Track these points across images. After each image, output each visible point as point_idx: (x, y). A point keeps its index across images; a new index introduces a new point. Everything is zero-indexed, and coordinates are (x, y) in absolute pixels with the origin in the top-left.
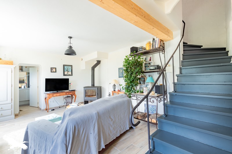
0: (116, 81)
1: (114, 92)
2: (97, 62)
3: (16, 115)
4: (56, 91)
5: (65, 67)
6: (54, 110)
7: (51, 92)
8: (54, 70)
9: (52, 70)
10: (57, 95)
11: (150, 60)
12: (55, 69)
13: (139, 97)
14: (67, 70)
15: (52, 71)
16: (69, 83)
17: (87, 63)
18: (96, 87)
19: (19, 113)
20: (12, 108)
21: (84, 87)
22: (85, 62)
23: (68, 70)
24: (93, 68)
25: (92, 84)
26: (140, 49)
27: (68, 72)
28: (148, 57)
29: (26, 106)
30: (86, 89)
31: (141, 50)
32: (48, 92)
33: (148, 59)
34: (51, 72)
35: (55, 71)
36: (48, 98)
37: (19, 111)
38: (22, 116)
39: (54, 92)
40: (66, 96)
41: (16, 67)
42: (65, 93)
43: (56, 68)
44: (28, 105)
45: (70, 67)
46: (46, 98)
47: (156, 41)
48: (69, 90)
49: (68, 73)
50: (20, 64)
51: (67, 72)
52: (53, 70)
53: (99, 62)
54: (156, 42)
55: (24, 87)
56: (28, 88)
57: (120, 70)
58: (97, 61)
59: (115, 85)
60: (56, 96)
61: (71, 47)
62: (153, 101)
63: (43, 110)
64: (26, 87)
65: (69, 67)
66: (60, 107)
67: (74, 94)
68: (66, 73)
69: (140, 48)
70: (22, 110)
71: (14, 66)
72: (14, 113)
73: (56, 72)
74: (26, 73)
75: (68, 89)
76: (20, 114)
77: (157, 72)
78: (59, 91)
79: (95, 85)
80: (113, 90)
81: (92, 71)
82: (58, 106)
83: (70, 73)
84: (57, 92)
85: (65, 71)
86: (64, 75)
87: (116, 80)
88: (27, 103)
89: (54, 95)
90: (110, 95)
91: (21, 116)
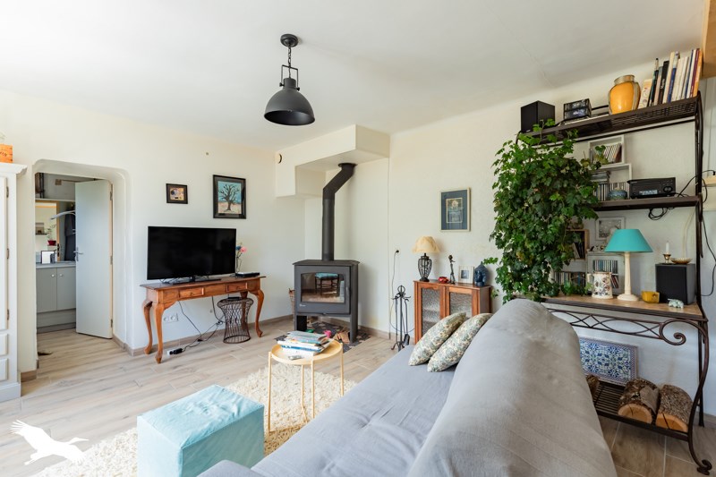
0: (431, 241)
1: (425, 285)
2: (340, 169)
3: (27, 379)
4: (186, 279)
5: (221, 185)
6: (179, 351)
7: (167, 280)
8: (179, 194)
9: (173, 193)
10: (195, 292)
11: (619, 158)
12: (182, 190)
13: (592, 315)
14: (227, 198)
15: (173, 197)
16: (237, 245)
17: (302, 171)
18: (343, 263)
19: (38, 367)
20: (7, 352)
21: (297, 265)
22: (296, 167)
23: (229, 196)
24: (329, 193)
25: (326, 252)
26: (577, 109)
27: (231, 202)
28: (611, 144)
29: (63, 333)
30: (303, 270)
31: (582, 112)
32: (158, 282)
33: (611, 154)
34: (169, 201)
35: (183, 199)
36: (162, 306)
37: (37, 357)
38: (54, 379)
39: (180, 279)
40: (225, 297)
41: (24, 171)
42: (221, 287)
43: (185, 187)
44: (72, 326)
45: (239, 186)
46: (150, 305)
47: (674, 70)
48: (237, 275)
49: (229, 209)
50: (42, 161)
51: (227, 204)
52: (176, 193)
53: (348, 170)
54: (673, 77)
55: (52, 258)
56: (70, 264)
57: (450, 203)
58: (342, 165)
59: (425, 258)
60: (192, 297)
61: (291, 84)
62: (677, 336)
63: (137, 353)
64: (56, 259)
65: (234, 184)
66: (199, 340)
67: (256, 289)
68: (222, 208)
69: (575, 105)
70: (47, 351)
71: (17, 168)
72: (18, 370)
73: (185, 202)
74: (55, 205)
75: (232, 269)
76: (41, 370)
77: (648, 210)
78: (198, 278)
79: (336, 257)
80: (418, 278)
81: (327, 201)
82: (194, 333)
83: (236, 209)
84: (193, 281)
85: (219, 199)
86: (216, 215)
87: (431, 238)
88: (64, 319)
89: (183, 293)
90: (401, 294)
91: (46, 379)
